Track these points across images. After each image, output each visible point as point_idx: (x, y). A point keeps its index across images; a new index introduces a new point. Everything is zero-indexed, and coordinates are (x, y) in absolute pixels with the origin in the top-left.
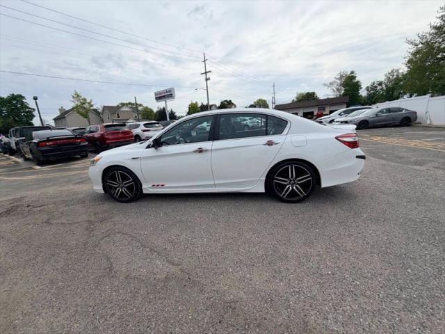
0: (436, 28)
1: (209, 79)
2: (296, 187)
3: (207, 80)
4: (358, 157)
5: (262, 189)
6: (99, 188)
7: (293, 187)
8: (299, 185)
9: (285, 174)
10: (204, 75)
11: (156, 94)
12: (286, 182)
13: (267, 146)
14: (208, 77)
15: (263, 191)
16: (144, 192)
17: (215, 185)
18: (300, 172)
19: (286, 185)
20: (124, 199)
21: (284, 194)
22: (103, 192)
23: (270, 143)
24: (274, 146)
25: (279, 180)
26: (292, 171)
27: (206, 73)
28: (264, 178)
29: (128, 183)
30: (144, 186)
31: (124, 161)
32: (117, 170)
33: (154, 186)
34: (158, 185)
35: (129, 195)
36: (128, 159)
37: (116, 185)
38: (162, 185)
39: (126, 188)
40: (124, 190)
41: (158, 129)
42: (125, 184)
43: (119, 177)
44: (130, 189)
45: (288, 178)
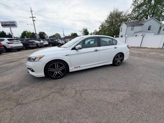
0: (106, 20)
1: (35, 21)
2: (119, 61)
3: (34, 21)
4: (130, 51)
5: (112, 63)
6: (42, 74)
10: (32, 18)
11: (1, 23)
17: (99, 64)
18: (121, 56)
20: (60, 76)
21: (117, 64)
22: (44, 76)
23: (115, 48)
24: (116, 49)
25: (116, 59)
26: (119, 56)
28: (113, 59)
29: (62, 68)
30: (70, 68)
31: (61, 57)
32: (56, 62)
33: (75, 67)
34: (77, 67)
35: (62, 74)
36: (63, 56)
37: (54, 70)
38: (79, 67)
39: (60, 71)
40: (59, 72)
41: (18, 42)
42: (60, 69)
43: (57, 66)
44: (63, 71)
45: (118, 58)
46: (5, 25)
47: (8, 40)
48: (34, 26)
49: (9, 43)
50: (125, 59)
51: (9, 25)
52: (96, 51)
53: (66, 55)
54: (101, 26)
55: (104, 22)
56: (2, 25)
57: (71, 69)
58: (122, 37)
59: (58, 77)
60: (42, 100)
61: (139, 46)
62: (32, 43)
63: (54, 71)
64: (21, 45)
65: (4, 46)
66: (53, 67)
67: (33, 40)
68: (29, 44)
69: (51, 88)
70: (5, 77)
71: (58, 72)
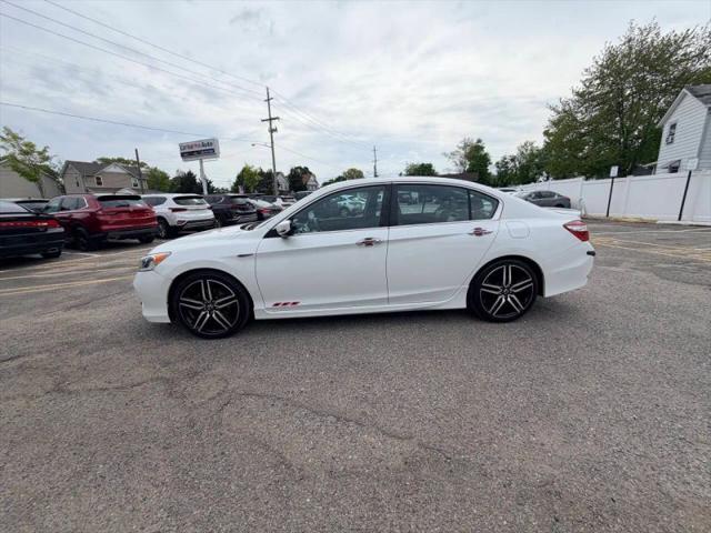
0: (578, 94)
1: (276, 130)
2: (512, 298)
3: (272, 131)
4: (589, 253)
5: (462, 304)
6: (160, 314)
7: (506, 298)
8: (516, 294)
9: (497, 279)
10: (267, 123)
11: (182, 147)
12: (497, 290)
13: (474, 237)
14: (273, 127)
15: (464, 306)
16: (257, 317)
17: (388, 300)
18: (518, 276)
19: (497, 296)
20: (220, 332)
21: (493, 310)
22: (168, 321)
23: (478, 232)
24: (484, 236)
25: (487, 287)
26: (508, 276)
27: (271, 119)
28: (467, 287)
29: (224, 302)
30: (258, 306)
31: (221, 261)
32: (205, 279)
33: (277, 305)
34: (285, 304)
35: (227, 325)
36: (232, 257)
37: (200, 305)
38: (294, 303)
39: (221, 311)
40: (216, 315)
41: (201, 207)
42: (219, 304)
43: (206, 291)
44: (227, 312)
45: (501, 284)
46: (188, 153)
47: (175, 199)
48: (272, 147)
49: (174, 210)
51: (199, 152)
52: (369, 243)
53: (241, 256)
55: (565, 104)
56: (183, 155)
57: (263, 309)
58: (674, 169)
59: (211, 332)
60: (108, 394)
62: (243, 209)
63: (200, 308)
64: (210, 214)
65: (161, 219)
66: (195, 292)
67: (248, 200)
68: (234, 211)
69: (167, 364)
70: (100, 311)
71: (214, 315)
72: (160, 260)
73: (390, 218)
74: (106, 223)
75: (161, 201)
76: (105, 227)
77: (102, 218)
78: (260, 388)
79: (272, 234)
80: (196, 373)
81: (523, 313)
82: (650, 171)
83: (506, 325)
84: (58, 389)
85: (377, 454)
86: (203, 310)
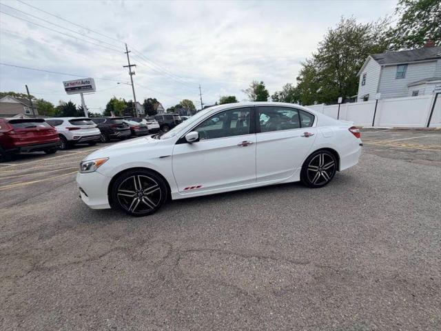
1: (134, 73)
2: (324, 173)
3: (132, 74)
4: (361, 145)
5: (298, 179)
6: (103, 203)
7: (321, 173)
8: (326, 170)
9: (316, 162)
10: (128, 68)
11: (66, 84)
12: (316, 169)
13: (304, 138)
14: (132, 71)
16: (173, 198)
17: (256, 180)
18: (327, 160)
19: (316, 172)
20: (148, 210)
21: (314, 181)
22: (109, 207)
23: (307, 135)
24: (310, 138)
25: (312, 168)
26: (322, 160)
27: (130, 66)
28: (301, 168)
29: (151, 190)
30: (174, 191)
32: (136, 175)
33: (187, 189)
34: (193, 188)
35: (152, 205)
36: (153, 159)
37: (133, 194)
38: (198, 187)
39: (148, 196)
40: (145, 199)
41: (91, 126)
42: (147, 192)
43: (138, 183)
44: (154, 197)
45: (318, 165)
46: (71, 88)
47: (70, 121)
48: (132, 85)
49: (71, 129)
50: (343, 168)
51: (80, 88)
52: (245, 144)
53: (161, 157)
54: (303, 73)
55: (309, 62)
56: (67, 90)
57: (177, 193)
58: (366, 99)
59: (142, 211)
60: (83, 266)
61: (423, 125)
62: (121, 127)
63: (133, 196)
64: (97, 131)
65: (61, 135)
66: (129, 185)
67: (124, 120)
68: (114, 128)
69: (117, 238)
70: (39, 205)
71: (143, 200)
72: (100, 164)
73: (256, 128)
74: (18, 140)
75: (60, 123)
76: (17, 143)
77: (14, 136)
78: (196, 245)
79: (182, 141)
80: (144, 242)
81: (329, 181)
82: (354, 100)
83: (322, 189)
84: (36, 268)
85: (296, 276)
86: (135, 197)
